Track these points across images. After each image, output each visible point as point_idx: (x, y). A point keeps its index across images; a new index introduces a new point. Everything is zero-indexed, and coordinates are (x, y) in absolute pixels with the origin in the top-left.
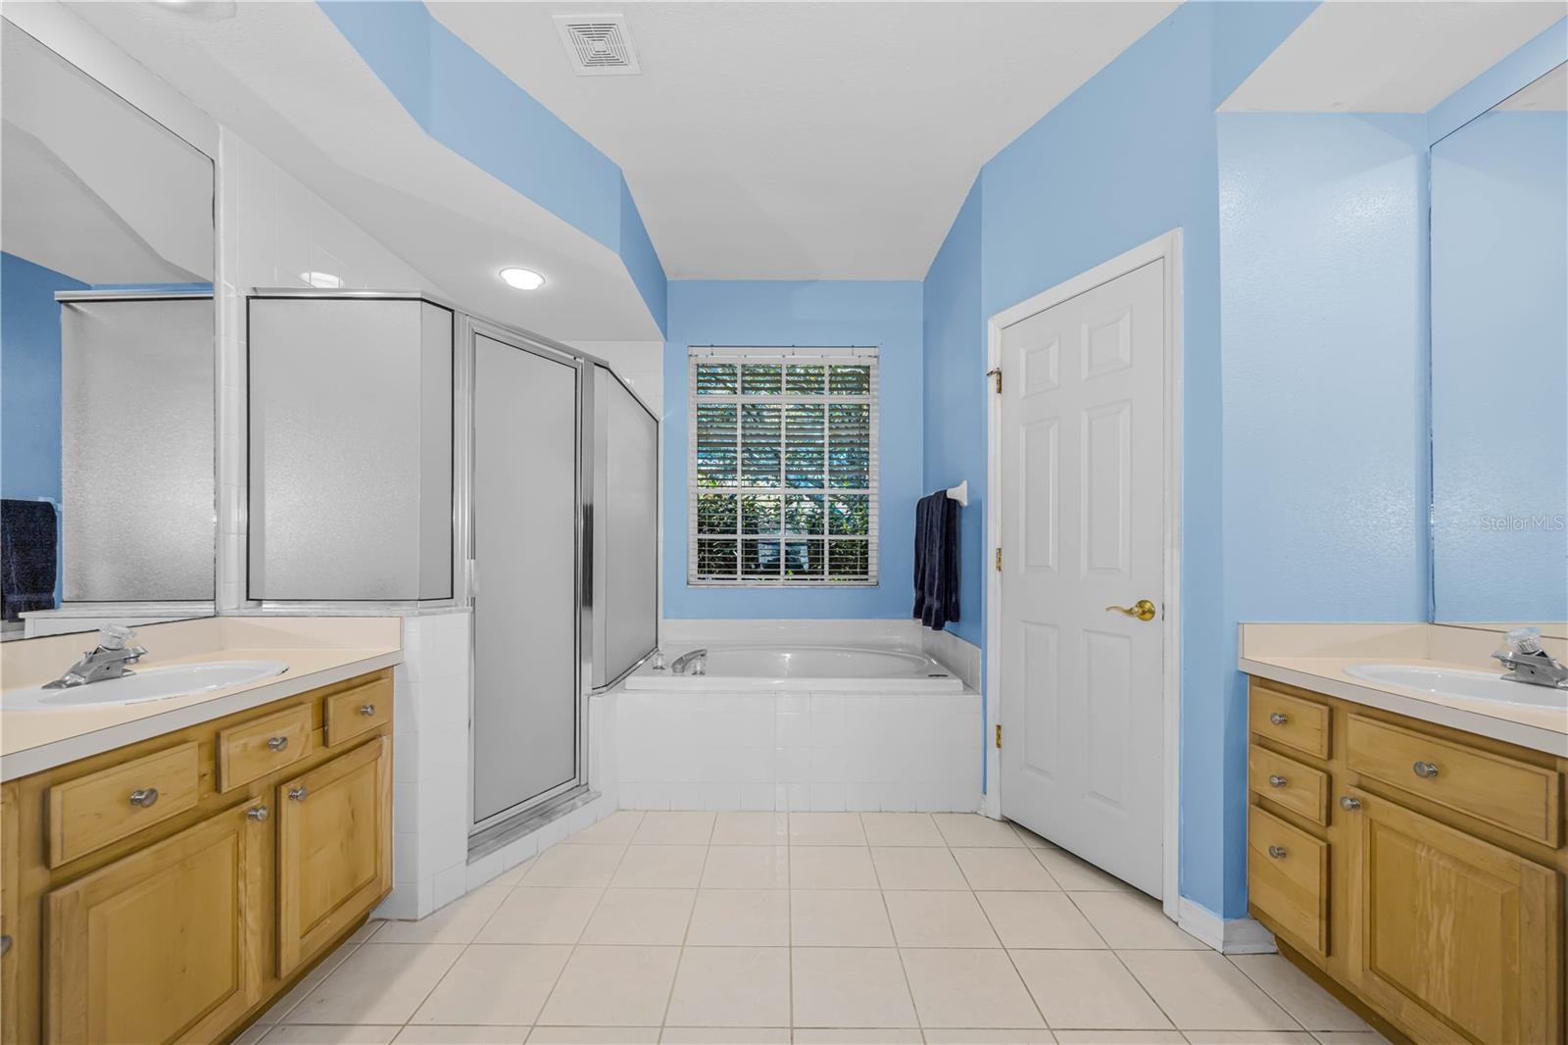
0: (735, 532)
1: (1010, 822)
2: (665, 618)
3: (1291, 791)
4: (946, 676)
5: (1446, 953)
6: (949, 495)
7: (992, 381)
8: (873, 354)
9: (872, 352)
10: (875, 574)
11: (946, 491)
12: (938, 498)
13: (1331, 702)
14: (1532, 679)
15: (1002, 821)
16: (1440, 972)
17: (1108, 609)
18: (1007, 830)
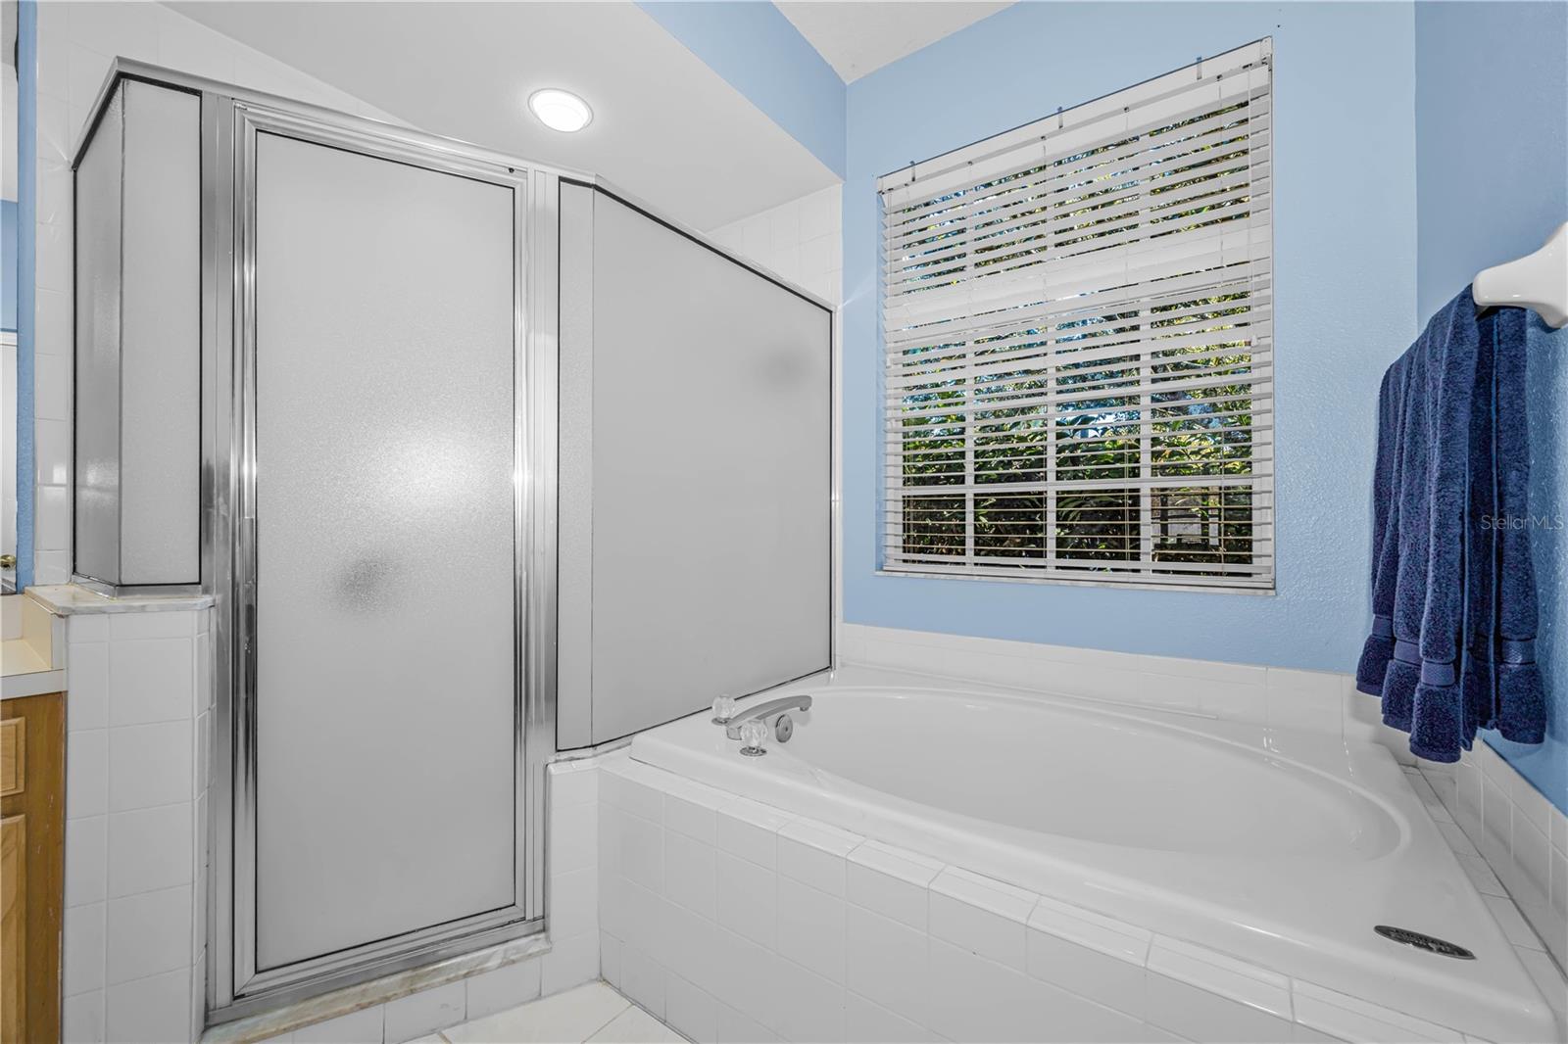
0: (961, 480)
2: (845, 620)
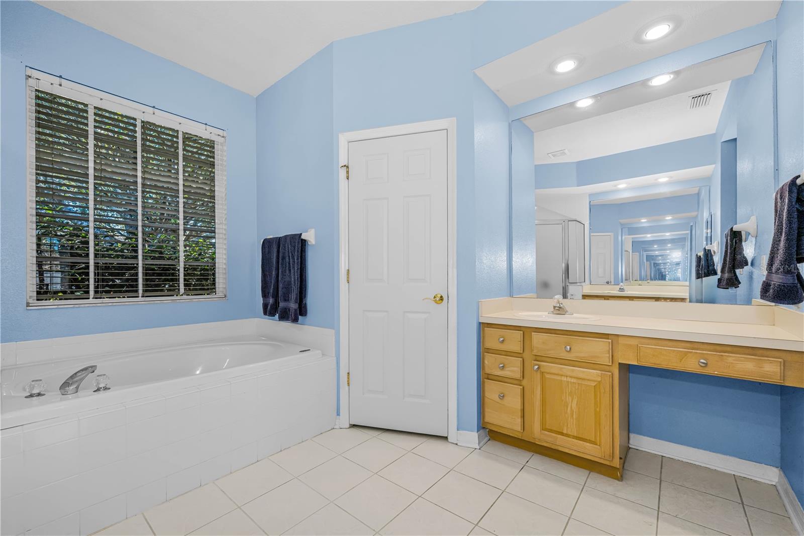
1: (354, 426)
3: (507, 369)
4: (309, 350)
5: (575, 413)
6: (303, 237)
7: (343, 173)
8: (222, 135)
9: (221, 132)
10: (221, 290)
11: (301, 234)
12: (286, 239)
13: (522, 329)
14: (558, 312)
15: (350, 427)
16: (572, 420)
17: (423, 300)
18: (354, 430)
